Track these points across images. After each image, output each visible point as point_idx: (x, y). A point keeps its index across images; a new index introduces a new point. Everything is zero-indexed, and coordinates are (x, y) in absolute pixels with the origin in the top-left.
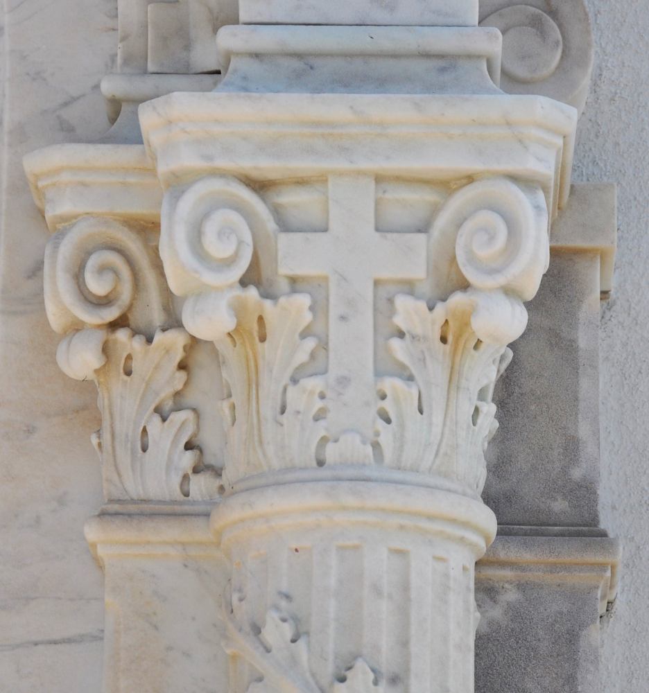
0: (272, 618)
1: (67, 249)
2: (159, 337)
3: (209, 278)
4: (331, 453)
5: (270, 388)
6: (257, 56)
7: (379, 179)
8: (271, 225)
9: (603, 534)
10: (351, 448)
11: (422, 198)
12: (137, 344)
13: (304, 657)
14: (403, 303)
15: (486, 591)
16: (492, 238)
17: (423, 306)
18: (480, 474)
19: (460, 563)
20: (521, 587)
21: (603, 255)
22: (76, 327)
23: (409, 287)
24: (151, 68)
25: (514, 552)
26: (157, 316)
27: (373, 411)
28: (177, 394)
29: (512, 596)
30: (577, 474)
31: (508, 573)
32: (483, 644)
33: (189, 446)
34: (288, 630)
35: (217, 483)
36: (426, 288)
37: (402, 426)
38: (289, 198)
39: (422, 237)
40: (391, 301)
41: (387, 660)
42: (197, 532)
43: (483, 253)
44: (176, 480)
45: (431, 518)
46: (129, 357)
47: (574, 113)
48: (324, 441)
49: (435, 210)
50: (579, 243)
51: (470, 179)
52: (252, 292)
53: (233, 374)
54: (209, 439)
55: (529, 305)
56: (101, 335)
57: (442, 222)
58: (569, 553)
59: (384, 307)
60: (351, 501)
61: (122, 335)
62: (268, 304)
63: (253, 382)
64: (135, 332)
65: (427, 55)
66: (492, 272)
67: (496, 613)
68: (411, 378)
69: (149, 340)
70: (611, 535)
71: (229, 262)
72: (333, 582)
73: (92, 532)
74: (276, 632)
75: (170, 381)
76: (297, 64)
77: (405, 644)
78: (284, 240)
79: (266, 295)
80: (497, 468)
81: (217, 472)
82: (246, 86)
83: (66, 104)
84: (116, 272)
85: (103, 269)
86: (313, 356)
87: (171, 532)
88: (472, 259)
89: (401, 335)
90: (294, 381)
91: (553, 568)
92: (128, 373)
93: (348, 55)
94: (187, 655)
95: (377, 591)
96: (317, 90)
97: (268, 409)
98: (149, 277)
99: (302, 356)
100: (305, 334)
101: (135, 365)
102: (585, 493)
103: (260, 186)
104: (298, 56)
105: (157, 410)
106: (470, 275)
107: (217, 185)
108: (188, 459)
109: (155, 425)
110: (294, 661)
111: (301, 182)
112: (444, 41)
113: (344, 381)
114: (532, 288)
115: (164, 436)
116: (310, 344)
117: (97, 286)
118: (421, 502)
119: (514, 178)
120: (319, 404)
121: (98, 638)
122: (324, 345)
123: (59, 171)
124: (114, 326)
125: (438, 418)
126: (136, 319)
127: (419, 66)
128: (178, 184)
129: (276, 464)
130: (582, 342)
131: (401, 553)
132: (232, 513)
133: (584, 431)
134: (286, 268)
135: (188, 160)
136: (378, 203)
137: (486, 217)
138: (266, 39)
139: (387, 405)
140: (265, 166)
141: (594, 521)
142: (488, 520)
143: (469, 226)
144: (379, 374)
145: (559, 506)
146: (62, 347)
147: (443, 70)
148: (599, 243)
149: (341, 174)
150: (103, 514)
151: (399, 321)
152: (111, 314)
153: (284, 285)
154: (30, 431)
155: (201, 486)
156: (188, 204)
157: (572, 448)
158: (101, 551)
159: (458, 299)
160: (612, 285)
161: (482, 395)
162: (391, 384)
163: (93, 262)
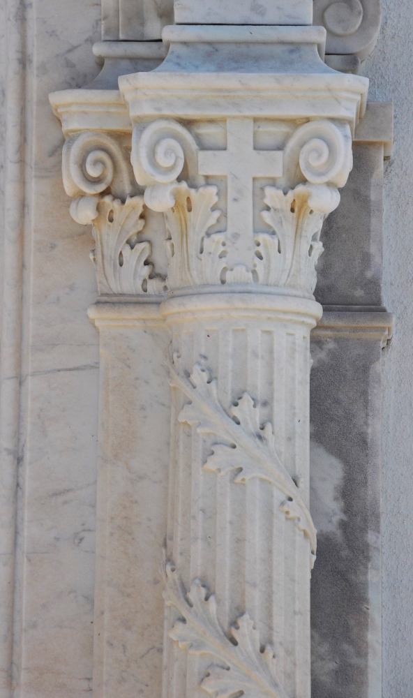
0: (197, 369)
1: (75, 150)
2: (128, 201)
3: (160, 178)
4: (229, 277)
5: (194, 238)
6: (185, 43)
7: (256, 120)
8: (194, 146)
9: (384, 310)
10: (239, 274)
11: (281, 130)
12: (116, 205)
13: (215, 392)
14: (269, 191)
15: (316, 342)
16: (320, 156)
17: (281, 193)
19: (302, 335)
20: (336, 340)
21: (385, 145)
22: (82, 195)
23: (273, 183)
24: (121, 37)
25: (333, 322)
26: (127, 188)
27: (252, 254)
28: (139, 233)
29: (331, 345)
30: (369, 274)
31: (329, 333)
32: (315, 373)
33: (146, 263)
34: (205, 376)
35: (162, 284)
36: (282, 182)
37: (269, 261)
38: (205, 130)
39: (280, 153)
40: (262, 189)
41: (261, 393)
42: (151, 313)
43: (315, 164)
44: (139, 283)
45: (285, 312)
46: (112, 211)
47: (366, 81)
48: (225, 269)
49: (288, 137)
50: (371, 139)
51: (308, 120)
52: (184, 185)
53: (173, 227)
54: (159, 259)
55: (341, 190)
56: (96, 200)
57: (291, 144)
58: (364, 321)
59: (258, 193)
60: (241, 305)
61: (107, 199)
62: (193, 191)
63: (184, 234)
64: (115, 197)
65: (283, 43)
66: (321, 174)
67: (322, 355)
68: (274, 233)
69: (123, 202)
70: (389, 310)
71: (171, 169)
72: (230, 350)
73: (92, 313)
74: (199, 377)
75: (135, 226)
76: (208, 48)
77: (271, 383)
78: (202, 155)
79: (193, 186)
80: (323, 270)
81: (163, 278)
82: (180, 65)
83: (70, 51)
84: (103, 163)
85: (97, 162)
86: (218, 221)
87: (136, 313)
88: (308, 166)
89: (268, 209)
90: (208, 235)
91: (355, 330)
92: (111, 220)
93: (237, 43)
94: (147, 382)
95: (256, 355)
96: (220, 68)
97: (193, 251)
98: (123, 165)
99: (212, 221)
100: (213, 209)
101: (115, 216)
102: (373, 286)
103: (187, 123)
104: (209, 43)
105: (128, 242)
106: (308, 176)
107: (163, 125)
108: (146, 271)
109: (127, 252)
110: (209, 393)
111: (211, 121)
112: (293, 34)
113: (236, 236)
114: (343, 181)
115: (133, 258)
116: (217, 214)
117: (93, 172)
118: (280, 304)
119: (332, 120)
120: (222, 249)
121: (95, 366)
122: (225, 214)
123: (70, 105)
124: (103, 194)
125: (289, 255)
126: (115, 189)
127: (278, 50)
128: (142, 123)
129: (198, 281)
130: (373, 197)
131: (269, 333)
132: (173, 308)
133: (373, 249)
134: (204, 170)
135: (147, 110)
136: (255, 134)
137: (317, 143)
138: (190, 34)
139: (261, 249)
140: (190, 113)
141: (379, 302)
142: (317, 309)
143: (307, 147)
144: (256, 231)
145: (359, 293)
146: (73, 206)
147: (292, 51)
148: (383, 139)
149: (234, 117)
150: (98, 303)
151: (267, 201)
152: (101, 188)
153: (201, 181)
154: (53, 247)
155: (153, 286)
156: (147, 136)
157: (366, 259)
158: (97, 323)
159: (300, 189)
160: (391, 153)
161: (314, 239)
162: (262, 238)
163: (91, 158)
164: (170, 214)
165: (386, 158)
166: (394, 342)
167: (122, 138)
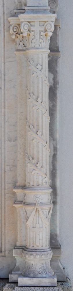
0: (31, 60)
1: (12, 27)
2: (20, 35)
3: (25, 31)
4: (36, 46)
5: (30, 40)
6: (28, 10)
7: (39, 21)
8: (30, 26)
9: (59, 51)
10: (37, 46)
11: (43, 23)
12: (18, 35)
13: (34, 64)
14: (42, 33)
15: (49, 56)
17: (43, 33)
18: (48, 47)
19: (47, 55)
20: (52, 56)
21: (59, 25)
22: (13, 34)
23: (42, 31)
24: (19, 9)
25: (52, 53)
26: (20, 33)
27: (39, 43)
28: (22, 40)
29: (51, 57)
30: (57, 46)
31: (51, 55)
32: (49, 61)
33: (23, 44)
34: (32, 62)
35: (26, 48)
36: (44, 31)
37: (42, 44)
38: (32, 23)
39: (43, 27)
40: (41, 32)
41: (41, 64)
42: (24, 52)
43: (49, 28)
44: (22, 48)
45: (44, 52)
47: (56, 15)
48: (35, 45)
50: (57, 24)
51: (47, 21)
52: (29, 32)
53: (27, 39)
54: (25, 44)
55: (53, 32)
56: (15, 35)
57: (45, 25)
58: (56, 53)
59: (40, 33)
60: (37, 50)
61: (17, 35)
62: (30, 33)
63: (29, 39)
64: (18, 34)
65: (43, 9)
66: (50, 30)
67: (50, 58)
68: (42, 39)
69: (19, 35)
71: (26, 30)
72: (36, 57)
73: (15, 52)
74: (31, 62)
75: (21, 39)
76: (32, 10)
77: (42, 62)
78: (31, 27)
79: (30, 32)
80: (50, 45)
81: (26, 47)
82: (28, 13)
83: (11, 11)
84: (16, 29)
85: (15, 29)
86: (34, 37)
87: (22, 52)
88: (47, 29)
89: (42, 35)
90: (32, 40)
91: (55, 54)
92: (18, 38)
93: (37, 9)
94: (24, 63)
95: (40, 58)
96: (34, 13)
97: (30, 42)
98: (19, 30)
99: (33, 38)
100: (33, 35)
101: (18, 37)
102: (58, 47)
103: (29, 22)
104: (32, 9)
105: (20, 41)
107: (25, 22)
108: (23, 46)
109: (20, 42)
110: (33, 64)
111: (33, 22)
112: (45, 8)
113: (37, 40)
114: (53, 31)
115: (21, 44)
116: (34, 36)
117: (15, 30)
118: (43, 50)
119: (51, 21)
120: (34, 42)
121: (16, 61)
122: (35, 36)
123: (11, 20)
124: (16, 34)
125: (45, 42)
126: (18, 33)
127: (43, 10)
128: (22, 22)
129: (31, 47)
130: (58, 34)
131: (42, 55)
132: (27, 51)
133: (58, 42)
134: (31, 30)
135: (23, 20)
136: (39, 24)
137: (49, 25)
138: (29, 8)
139: (41, 42)
140: (29, 20)
141: (59, 50)
142: (49, 51)
143: (47, 26)
144: (40, 39)
145: (56, 49)
146: (12, 36)
147: (45, 11)
148: (59, 24)
149: (36, 21)
150: (16, 51)
151: (41, 34)
152: (16, 33)
154: (9, 42)
155: (24, 48)
156: (23, 24)
157: (57, 43)
158: (16, 54)
159: (46, 32)
160: (60, 27)
161: (49, 40)
162: (41, 40)
163: (14, 28)
164: (27, 37)
165: (60, 28)
166: (61, 56)
167: (19, 25)
